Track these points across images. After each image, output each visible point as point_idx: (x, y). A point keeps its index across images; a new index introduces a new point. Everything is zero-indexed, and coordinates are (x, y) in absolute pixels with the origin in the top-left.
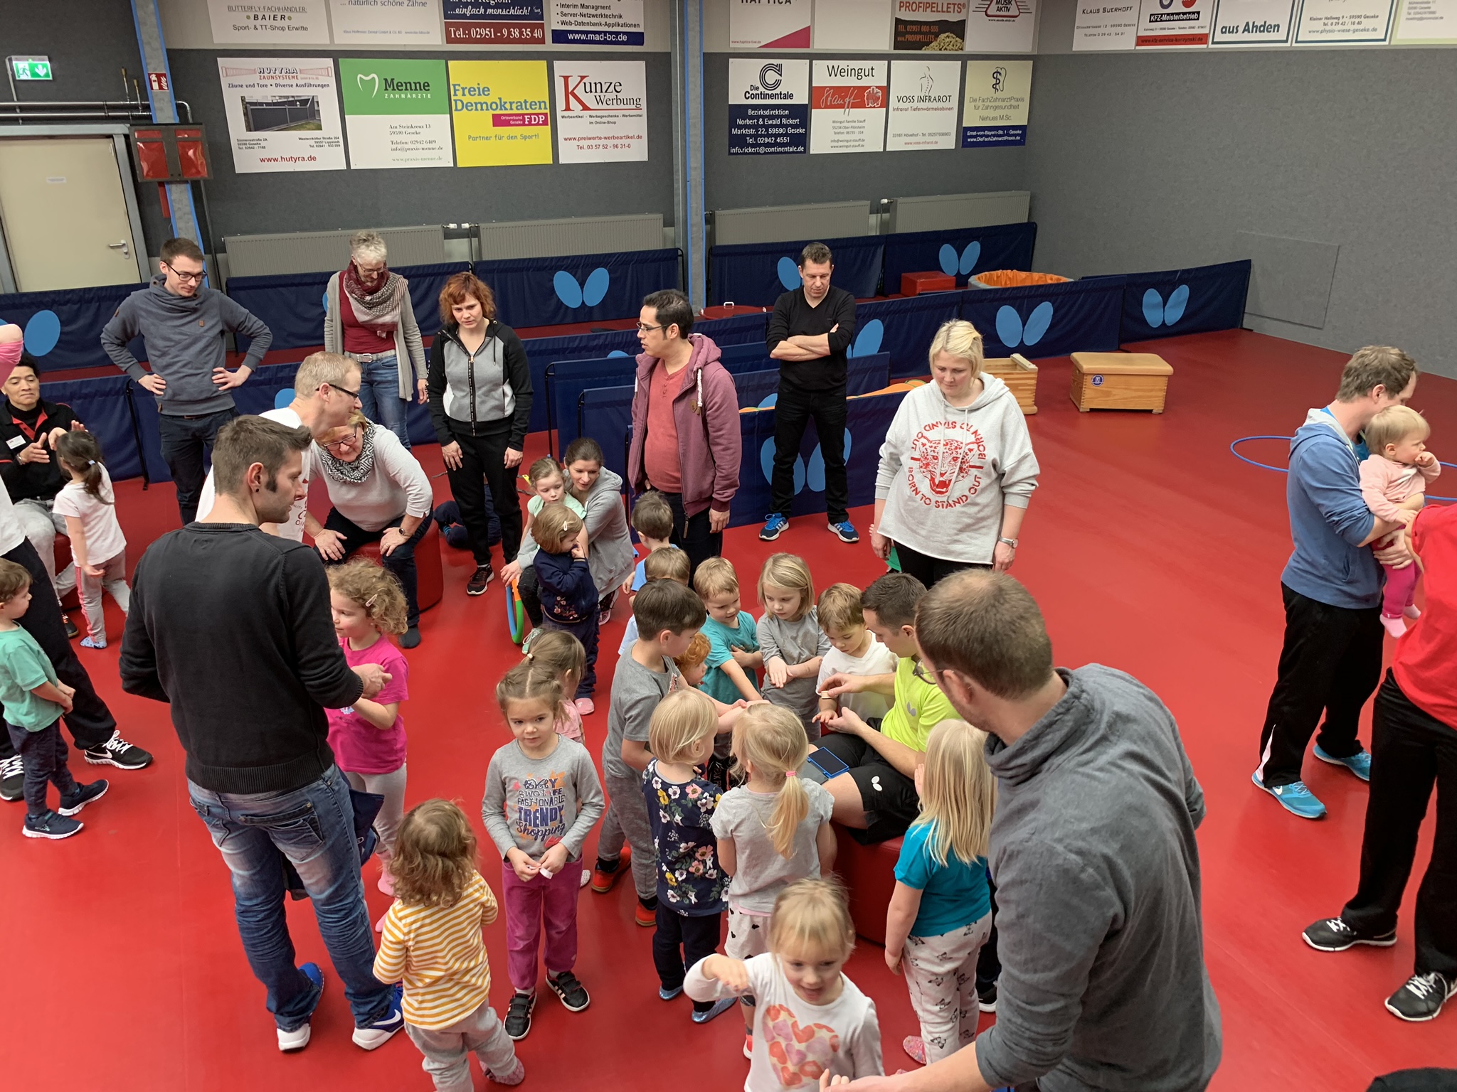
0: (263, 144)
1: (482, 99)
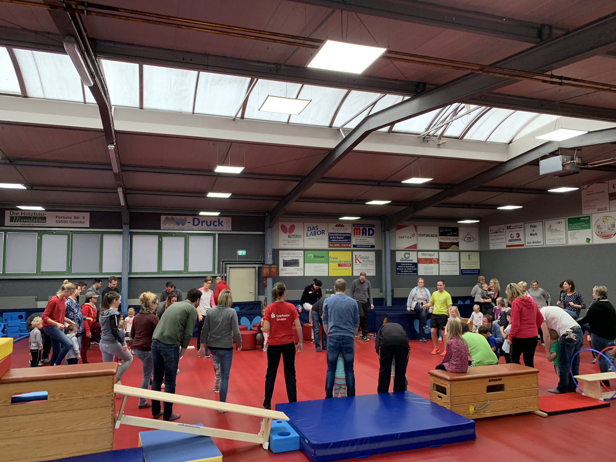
0: (286, 270)
1: (336, 260)
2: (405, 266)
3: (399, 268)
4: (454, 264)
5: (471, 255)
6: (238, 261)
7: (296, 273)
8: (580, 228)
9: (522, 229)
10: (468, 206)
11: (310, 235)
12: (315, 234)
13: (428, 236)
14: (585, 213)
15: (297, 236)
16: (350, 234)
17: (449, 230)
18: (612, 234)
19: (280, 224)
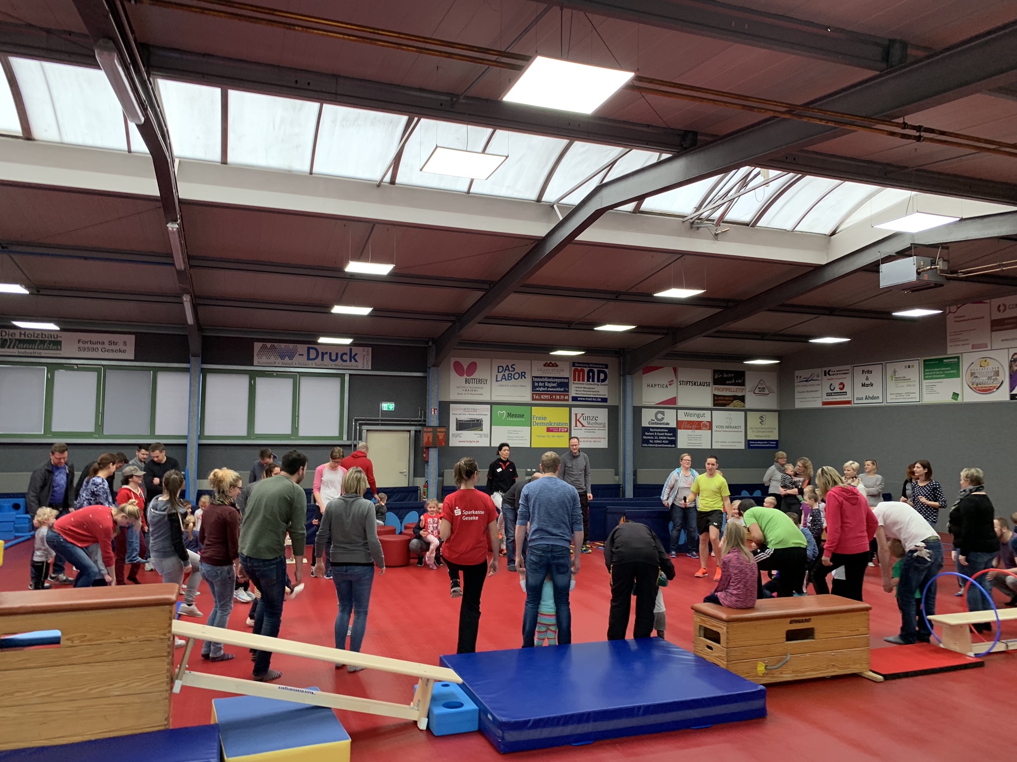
0: (461, 435)
1: (543, 421)
2: (657, 432)
3: (647, 436)
4: (737, 431)
5: (764, 417)
6: (382, 420)
7: (478, 442)
8: (944, 376)
9: (849, 376)
10: (761, 336)
11: (502, 379)
12: (510, 377)
13: (695, 384)
14: (951, 351)
15: (480, 381)
16: (567, 378)
17: (730, 375)
18: (994, 387)
19: (453, 360)
